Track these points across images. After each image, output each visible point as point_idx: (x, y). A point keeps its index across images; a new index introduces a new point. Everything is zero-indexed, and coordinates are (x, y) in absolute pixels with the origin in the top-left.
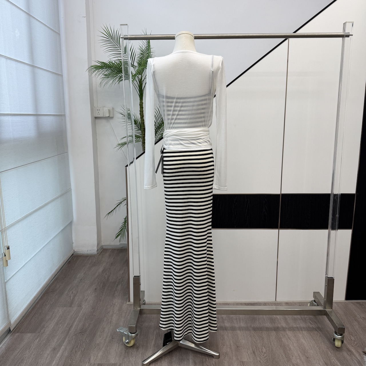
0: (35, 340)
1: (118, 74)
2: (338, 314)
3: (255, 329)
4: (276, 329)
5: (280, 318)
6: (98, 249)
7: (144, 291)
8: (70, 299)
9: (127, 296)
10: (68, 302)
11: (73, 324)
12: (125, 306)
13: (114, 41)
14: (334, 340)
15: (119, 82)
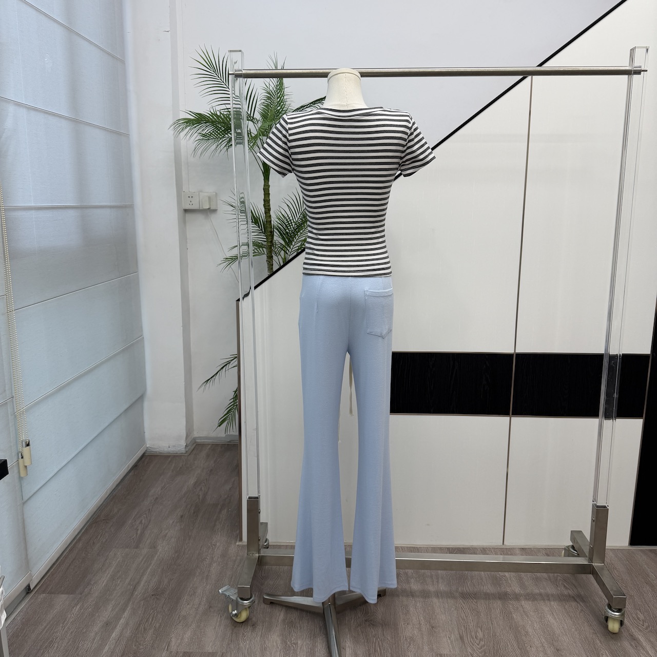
0: (73, 607)
2: (615, 571)
3: (465, 596)
4: (503, 597)
5: (510, 577)
6: (188, 444)
7: (267, 524)
8: (137, 534)
9: (238, 532)
10: (133, 539)
11: (140, 578)
12: (233, 549)
13: (219, 76)
14: (607, 619)
15: (227, 149)
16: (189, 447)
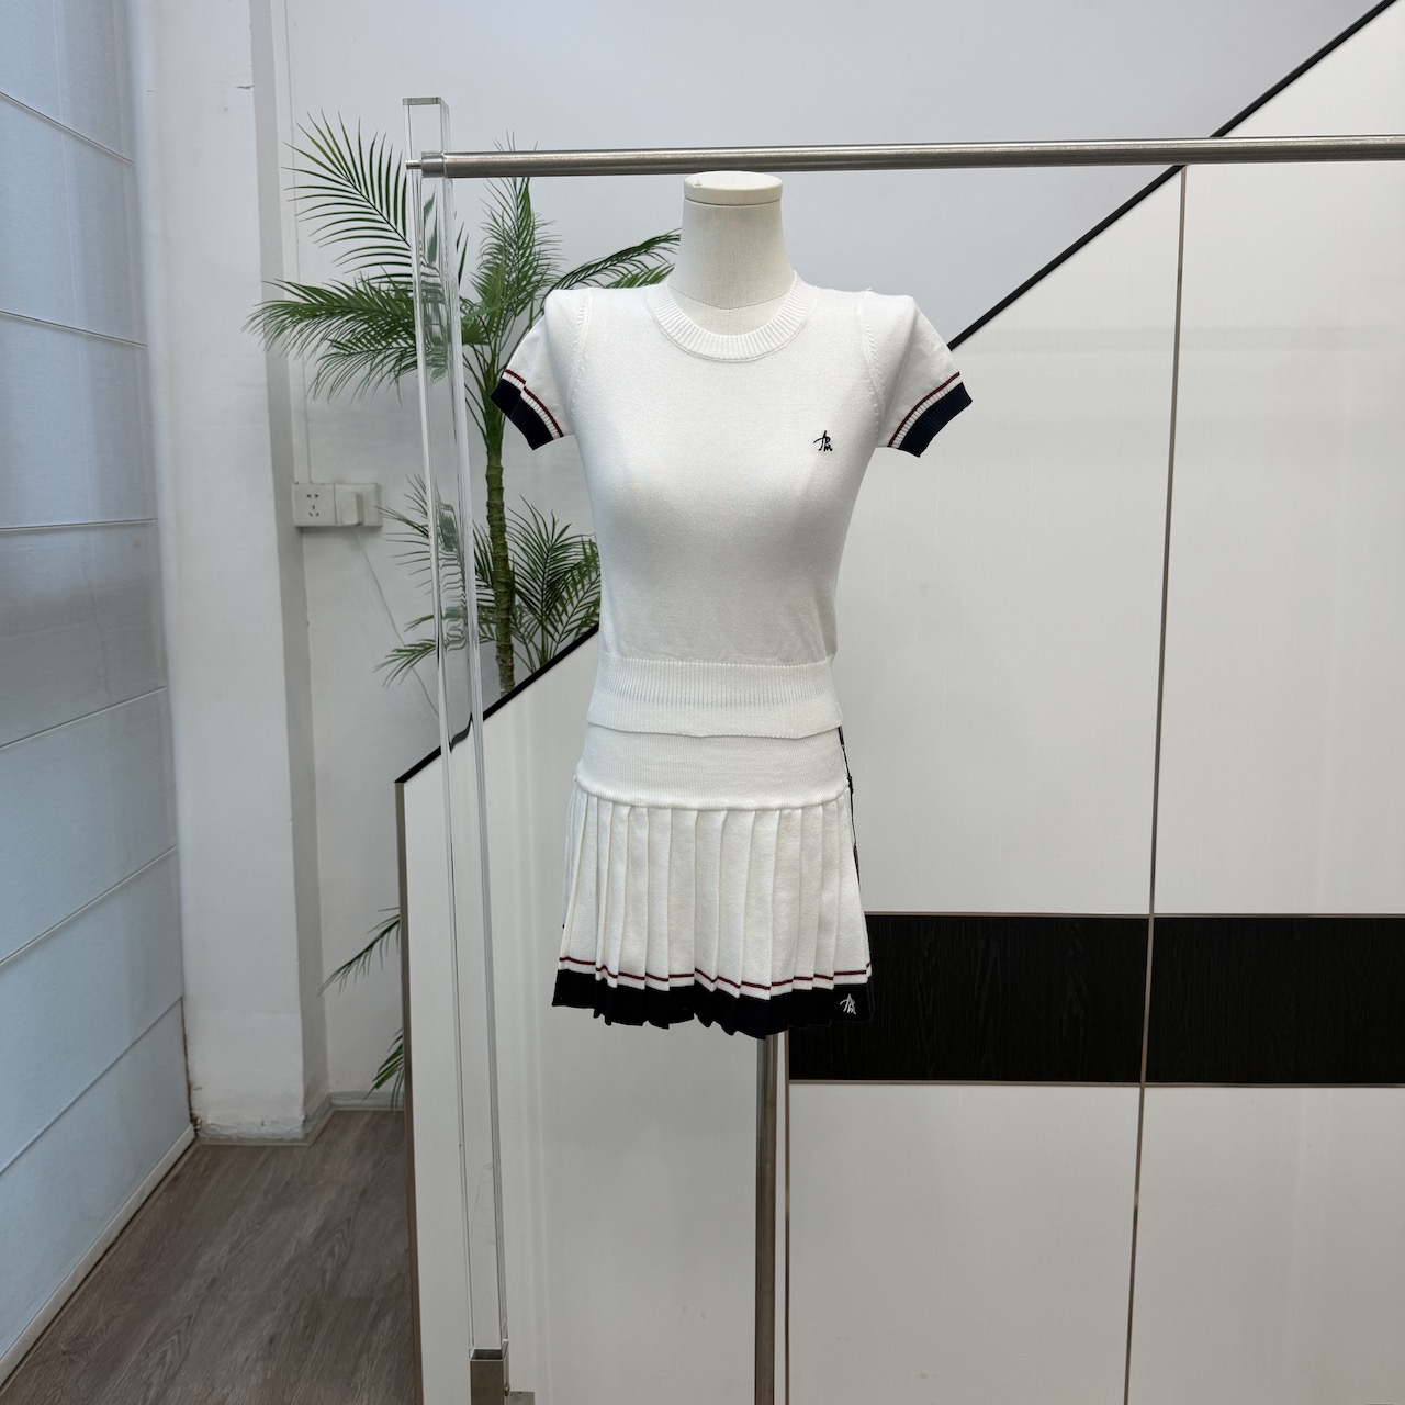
1: (395, 340)
6: (311, 1113)
13: (364, 193)
15: (397, 376)
16: (314, 1123)
